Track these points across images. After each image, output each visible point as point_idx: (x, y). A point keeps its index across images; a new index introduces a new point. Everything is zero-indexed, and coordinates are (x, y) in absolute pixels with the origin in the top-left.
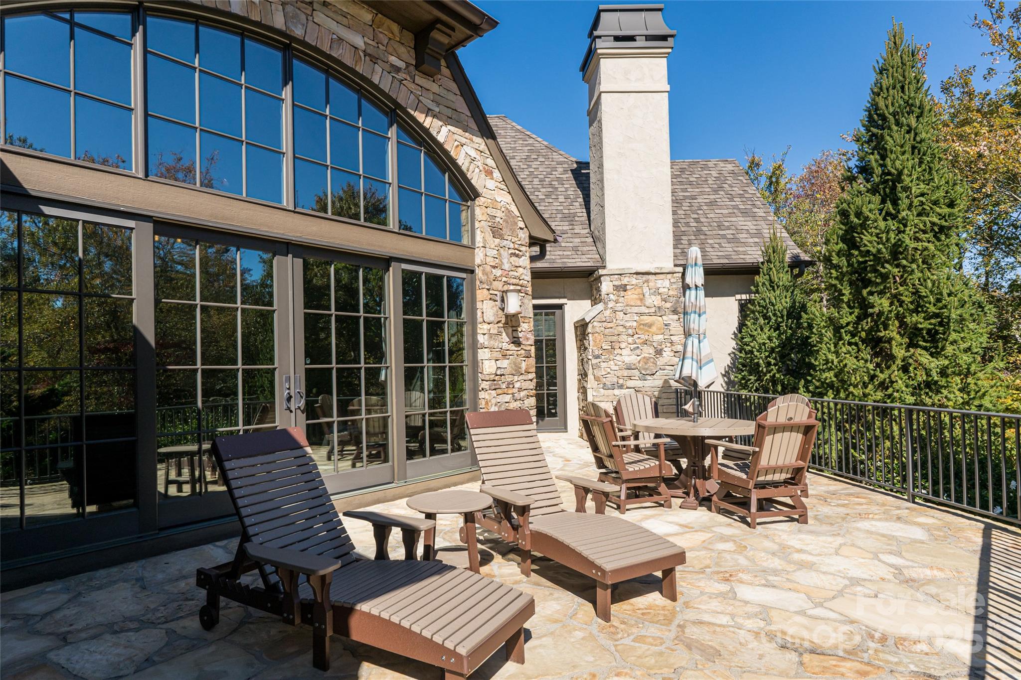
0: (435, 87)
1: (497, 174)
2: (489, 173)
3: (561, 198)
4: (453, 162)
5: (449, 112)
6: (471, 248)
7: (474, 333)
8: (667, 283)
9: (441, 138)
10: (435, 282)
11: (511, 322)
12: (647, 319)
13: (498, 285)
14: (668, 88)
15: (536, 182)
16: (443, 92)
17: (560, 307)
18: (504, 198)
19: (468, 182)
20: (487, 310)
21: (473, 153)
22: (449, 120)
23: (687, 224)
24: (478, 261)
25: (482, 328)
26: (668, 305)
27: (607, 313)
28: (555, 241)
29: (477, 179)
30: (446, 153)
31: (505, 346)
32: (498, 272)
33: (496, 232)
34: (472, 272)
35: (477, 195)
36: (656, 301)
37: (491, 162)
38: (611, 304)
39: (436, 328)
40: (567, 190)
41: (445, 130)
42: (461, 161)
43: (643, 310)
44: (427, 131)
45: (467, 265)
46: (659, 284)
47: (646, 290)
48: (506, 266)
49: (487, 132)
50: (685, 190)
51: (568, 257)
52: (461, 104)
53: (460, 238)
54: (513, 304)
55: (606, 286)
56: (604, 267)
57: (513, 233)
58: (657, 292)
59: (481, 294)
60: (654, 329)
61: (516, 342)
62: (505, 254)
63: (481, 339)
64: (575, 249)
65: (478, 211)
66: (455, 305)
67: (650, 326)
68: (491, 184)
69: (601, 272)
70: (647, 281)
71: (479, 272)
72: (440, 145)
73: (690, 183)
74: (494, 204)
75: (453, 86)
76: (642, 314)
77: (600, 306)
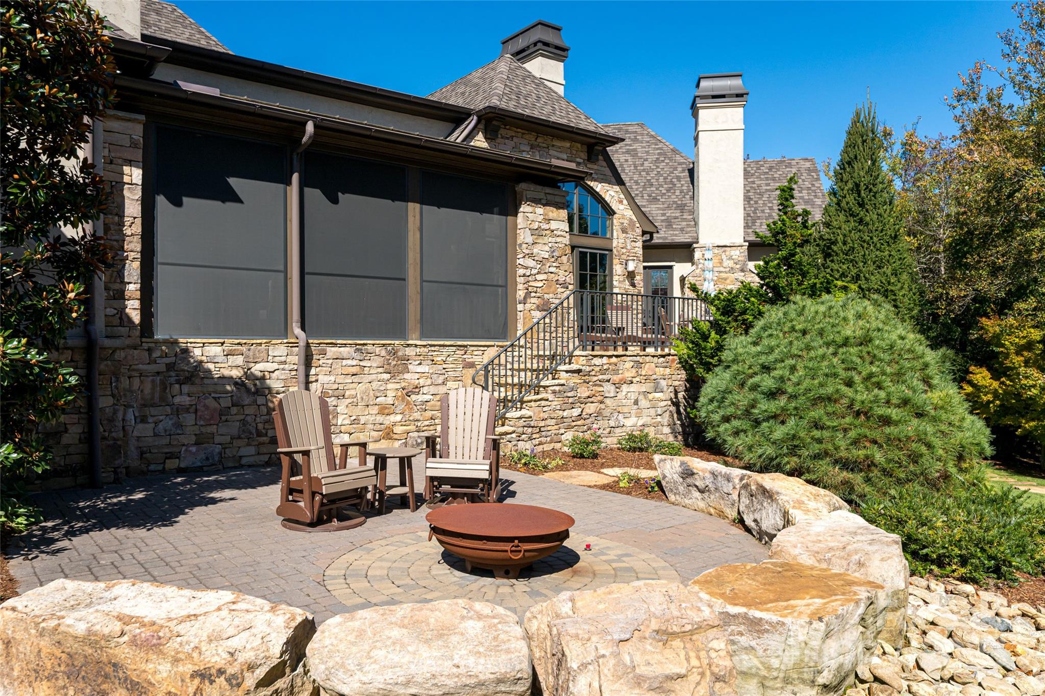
0: (596, 167)
1: (625, 202)
2: (621, 202)
3: (678, 193)
4: (603, 199)
5: (602, 177)
6: (611, 239)
7: (612, 280)
8: (738, 252)
9: (598, 190)
10: (593, 256)
11: (631, 276)
12: (723, 275)
13: (624, 257)
14: (743, 127)
15: (661, 179)
16: (599, 168)
17: (671, 267)
18: (629, 213)
19: (610, 208)
20: (618, 269)
21: (613, 194)
22: (601, 181)
23: (763, 211)
24: (614, 245)
25: (615, 278)
26: (738, 266)
27: (698, 271)
28: (658, 232)
29: (614, 206)
30: (600, 196)
31: (627, 287)
32: (624, 251)
33: (624, 231)
34: (611, 250)
35: (614, 213)
36: (731, 264)
37: (622, 196)
38: (700, 266)
39: (593, 277)
40: (682, 185)
41: (600, 185)
42: (607, 198)
43: (722, 269)
44: (592, 188)
45: (609, 247)
46: (733, 253)
47: (724, 257)
48: (629, 247)
49: (620, 182)
50: (768, 185)
51: (676, 235)
52: (607, 171)
53: (605, 234)
54: (631, 266)
55: (697, 255)
56: (697, 243)
57: (633, 230)
58: (730, 258)
59: (615, 261)
60: (728, 281)
61: (633, 285)
62: (628, 241)
63: (615, 283)
64: (682, 230)
65: (615, 221)
66: (603, 266)
67: (726, 279)
68: (621, 207)
69: (695, 245)
70: (725, 251)
71: (614, 250)
72: (597, 193)
73: (774, 179)
74: (623, 216)
75: (604, 164)
76: (720, 272)
77: (694, 267)
